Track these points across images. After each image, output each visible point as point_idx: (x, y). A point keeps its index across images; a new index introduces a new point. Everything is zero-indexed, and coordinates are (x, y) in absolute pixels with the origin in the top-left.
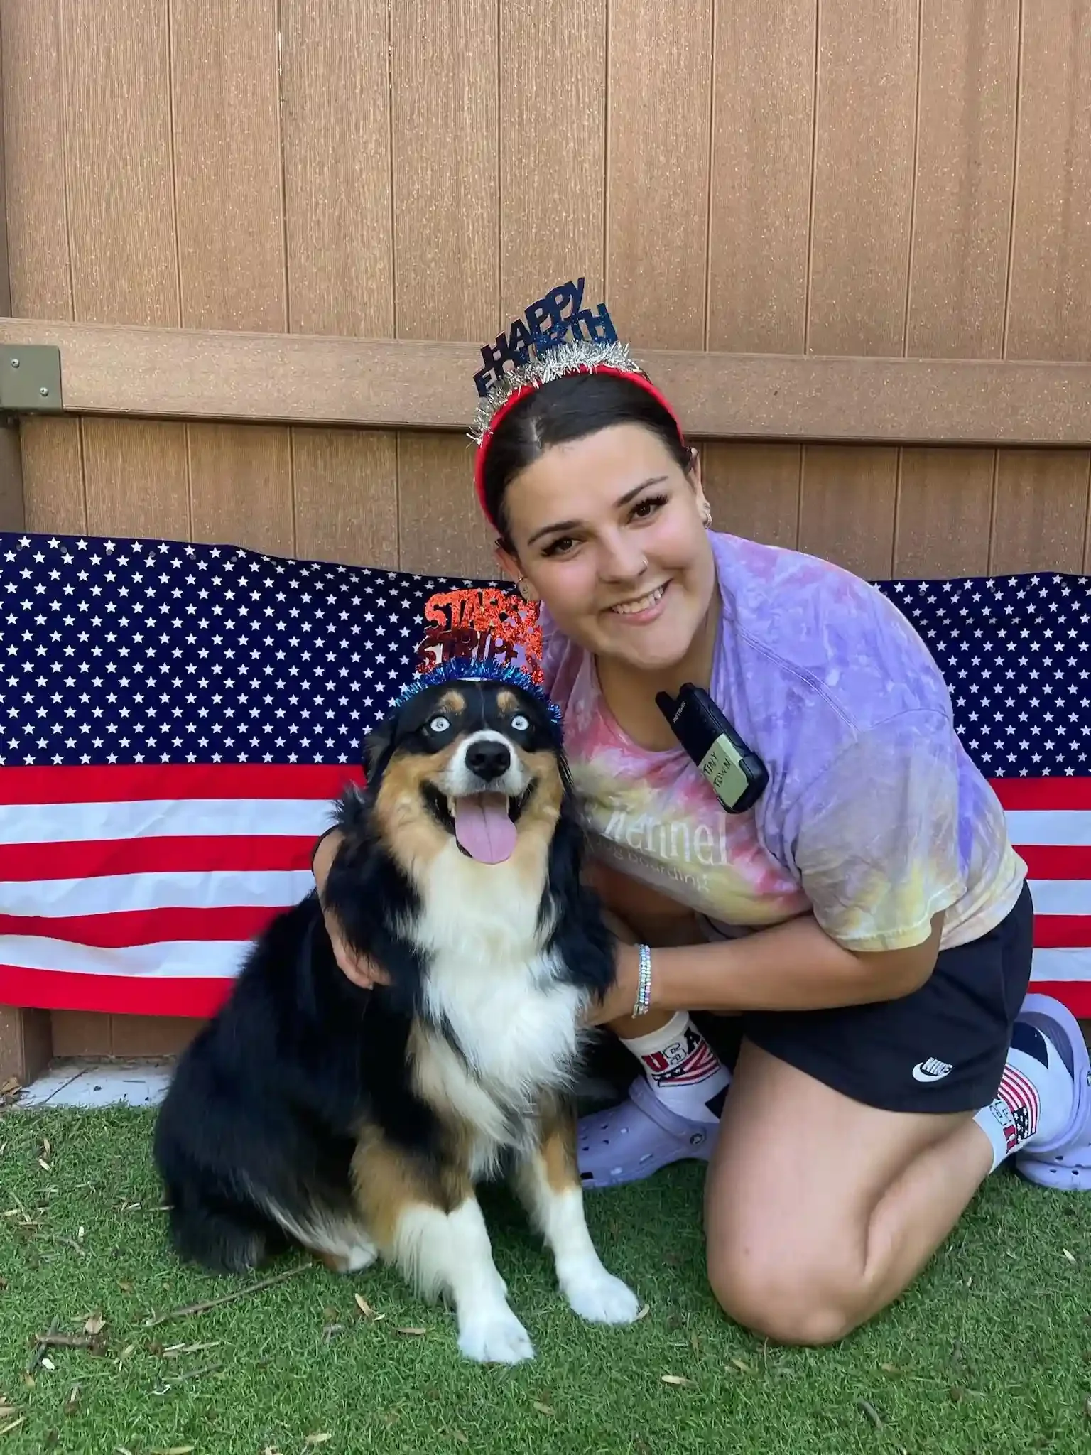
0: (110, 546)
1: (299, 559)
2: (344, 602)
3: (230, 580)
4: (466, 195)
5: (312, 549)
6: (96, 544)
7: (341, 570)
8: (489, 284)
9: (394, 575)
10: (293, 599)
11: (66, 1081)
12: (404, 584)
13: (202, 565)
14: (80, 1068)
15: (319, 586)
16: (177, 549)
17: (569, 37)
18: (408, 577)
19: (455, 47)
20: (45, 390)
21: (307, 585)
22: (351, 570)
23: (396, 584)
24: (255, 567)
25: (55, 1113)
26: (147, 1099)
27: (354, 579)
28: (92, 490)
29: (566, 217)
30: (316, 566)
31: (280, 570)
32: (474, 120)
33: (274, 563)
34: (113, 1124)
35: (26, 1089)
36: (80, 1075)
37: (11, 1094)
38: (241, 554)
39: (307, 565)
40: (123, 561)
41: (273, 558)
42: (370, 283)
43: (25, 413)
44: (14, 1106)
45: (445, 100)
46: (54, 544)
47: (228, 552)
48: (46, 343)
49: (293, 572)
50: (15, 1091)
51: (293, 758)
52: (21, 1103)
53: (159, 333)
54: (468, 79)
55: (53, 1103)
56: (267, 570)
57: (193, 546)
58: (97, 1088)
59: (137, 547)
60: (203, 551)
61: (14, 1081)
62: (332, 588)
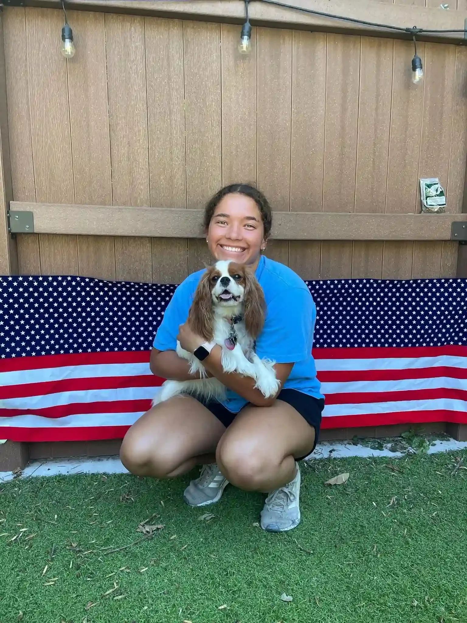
0: (50, 279)
1: (117, 281)
2: (133, 294)
3: (92, 289)
4: (174, 157)
5: (122, 277)
6: (45, 278)
7: (132, 284)
8: (182, 187)
9: (151, 285)
10: (115, 294)
11: (37, 467)
12: (154, 287)
13: (83, 284)
14: (40, 462)
15: (124, 289)
16: (74, 278)
17: (209, 105)
18: (156, 285)
19: (170, 108)
20: (28, 227)
21: (119, 289)
22: (135, 283)
23: (151, 287)
24: (101, 284)
25: (37, 478)
26: (68, 472)
27: (137, 287)
28: (43, 259)
29: (209, 164)
30: (123, 283)
31: (110, 284)
32: (177, 133)
33: (108, 283)
34: (58, 481)
35: (23, 471)
36: (41, 465)
37: (19, 473)
38: (96, 280)
39: (120, 283)
40: (55, 284)
41: (107, 281)
42: (141, 187)
43: (20, 234)
44: (20, 477)
45: (166, 125)
46: (31, 279)
47: (92, 280)
48: (28, 210)
49: (115, 285)
50: (20, 472)
51: (107, 349)
52: (22, 476)
53: (69, 207)
54: (175, 119)
55: (34, 475)
56: (106, 285)
57: (79, 277)
58: (49, 469)
59: (60, 278)
60: (83, 279)
61: (19, 468)
62: (128, 289)
